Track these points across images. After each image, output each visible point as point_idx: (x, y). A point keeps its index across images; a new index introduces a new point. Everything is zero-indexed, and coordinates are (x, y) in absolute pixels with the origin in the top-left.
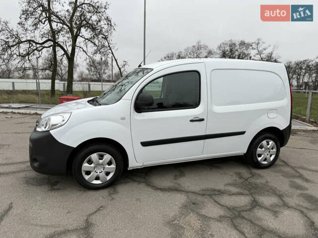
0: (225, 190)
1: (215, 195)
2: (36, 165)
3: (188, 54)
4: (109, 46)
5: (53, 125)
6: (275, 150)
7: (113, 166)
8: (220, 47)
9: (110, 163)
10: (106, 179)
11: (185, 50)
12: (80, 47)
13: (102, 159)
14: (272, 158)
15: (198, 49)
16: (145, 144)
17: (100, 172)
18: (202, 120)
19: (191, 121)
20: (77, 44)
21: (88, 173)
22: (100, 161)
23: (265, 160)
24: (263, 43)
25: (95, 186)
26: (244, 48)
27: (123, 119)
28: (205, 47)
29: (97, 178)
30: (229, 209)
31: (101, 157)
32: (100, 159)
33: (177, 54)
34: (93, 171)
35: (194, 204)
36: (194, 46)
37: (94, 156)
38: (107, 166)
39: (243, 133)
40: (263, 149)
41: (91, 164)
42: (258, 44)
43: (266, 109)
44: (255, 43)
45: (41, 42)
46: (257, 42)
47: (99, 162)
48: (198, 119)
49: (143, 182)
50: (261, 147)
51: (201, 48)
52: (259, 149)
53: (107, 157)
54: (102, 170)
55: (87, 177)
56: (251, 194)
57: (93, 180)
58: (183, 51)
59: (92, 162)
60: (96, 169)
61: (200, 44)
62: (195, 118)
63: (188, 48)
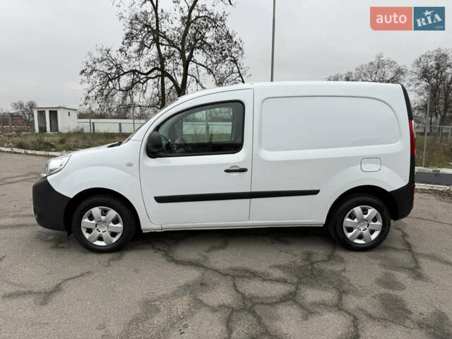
0: (263, 273)
1: (243, 277)
3: (362, 75)
4: (239, 72)
5: (51, 170)
6: (379, 223)
7: (120, 225)
8: (418, 63)
9: (115, 221)
10: (111, 241)
11: (357, 69)
12: (193, 76)
13: (105, 215)
14: (375, 236)
15: (378, 68)
16: (160, 200)
17: (104, 231)
18: (244, 170)
19: (227, 171)
20: (190, 71)
21: (89, 231)
22: (103, 217)
23: (360, 237)
25: (97, 247)
27: (130, 165)
28: (391, 64)
29: (100, 239)
30: (244, 297)
31: (104, 213)
32: (102, 215)
33: (345, 76)
34: (94, 229)
35: (202, 284)
36: (372, 63)
37: (96, 211)
38: (112, 225)
39: (315, 192)
40: (356, 220)
41: (92, 220)
43: (358, 157)
45: (146, 71)
47: (100, 218)
48: (237, 169)
49: (163, 251)
50: (352, 217)
51: (383, 65)
52: (347, 220)
53: (112, 213)
54: (106, 229)
55: (87, 236)
56: (298, 284)
57: (95, 241)
58: (354, 72)
59: (94, 218)
60: (98, 227)
61: (382, 59)
62: (232, 167)
63: (362, 66)
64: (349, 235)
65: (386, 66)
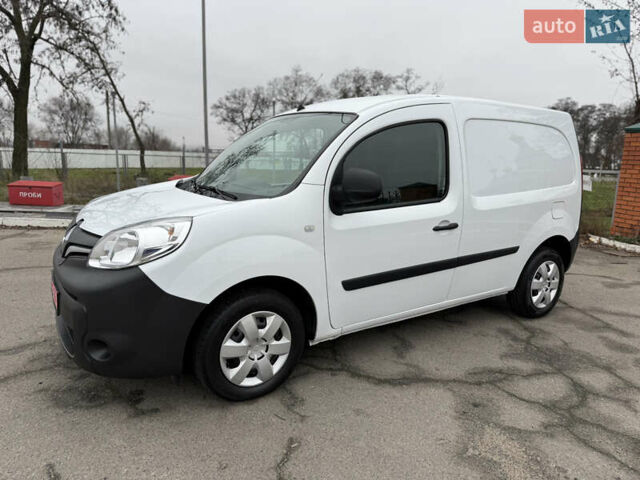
0: (508, 368)
1: (500, 381)
2: (97, 355)
4: (104, 68)
6: (557, 280)
7: (286, 341)
9: (278, 336)
10: (271, 371)
11: (270, 84)
12: (43, 67)
13: (263, 327)
14: (553, 294)
15: (296, 85)
16: (350, 285)
17: (257, 357)
18: (454, 226)
19: (436, 229)
20: (35, 57)
21: (233, 363)
22: (260, 330)
23: (543, 300)
24: (417, 77)
25: (248, 390)
26: (382, 86)
27: (309, 229)
28: (310, 81)
29: (253, 373)
30: (545, 406)
31: (261, 322)
33: (254, 92)
34: (243, 357)
35: (476, 405)
36: (287, 78)
37: (248, 322)
38: (275, 342)
39: (514, 250)
40: (541, 280)
41: (239, 341)
42: (407, 79)
43: (550, 201)
44: (401, 77)
46: (405, 75)
47: (257, 333)
48: (446, 224)
49: (340, 370)
50: (538, 276)
51: (301, 82)
52: (535, 280)
53: (275, 321)
54: (263, 352)
55: (230, 374)
56: (559, 371)
57: (244, 379)
58: (266, 86)
59: (243, 337)
60: (249, 352)
61: (300, 73)
62: (443, 222)
63: (275, 80)
64: (535, 299)
65: (304, 84)
